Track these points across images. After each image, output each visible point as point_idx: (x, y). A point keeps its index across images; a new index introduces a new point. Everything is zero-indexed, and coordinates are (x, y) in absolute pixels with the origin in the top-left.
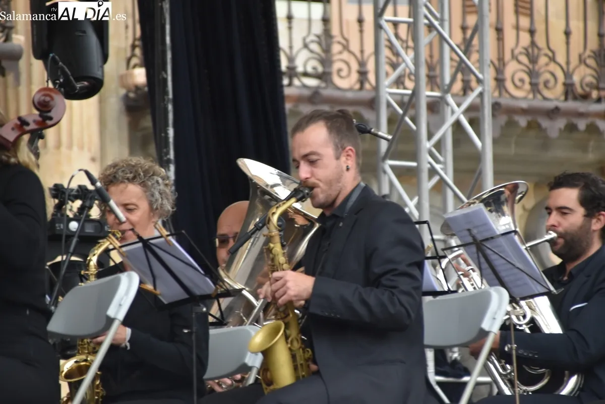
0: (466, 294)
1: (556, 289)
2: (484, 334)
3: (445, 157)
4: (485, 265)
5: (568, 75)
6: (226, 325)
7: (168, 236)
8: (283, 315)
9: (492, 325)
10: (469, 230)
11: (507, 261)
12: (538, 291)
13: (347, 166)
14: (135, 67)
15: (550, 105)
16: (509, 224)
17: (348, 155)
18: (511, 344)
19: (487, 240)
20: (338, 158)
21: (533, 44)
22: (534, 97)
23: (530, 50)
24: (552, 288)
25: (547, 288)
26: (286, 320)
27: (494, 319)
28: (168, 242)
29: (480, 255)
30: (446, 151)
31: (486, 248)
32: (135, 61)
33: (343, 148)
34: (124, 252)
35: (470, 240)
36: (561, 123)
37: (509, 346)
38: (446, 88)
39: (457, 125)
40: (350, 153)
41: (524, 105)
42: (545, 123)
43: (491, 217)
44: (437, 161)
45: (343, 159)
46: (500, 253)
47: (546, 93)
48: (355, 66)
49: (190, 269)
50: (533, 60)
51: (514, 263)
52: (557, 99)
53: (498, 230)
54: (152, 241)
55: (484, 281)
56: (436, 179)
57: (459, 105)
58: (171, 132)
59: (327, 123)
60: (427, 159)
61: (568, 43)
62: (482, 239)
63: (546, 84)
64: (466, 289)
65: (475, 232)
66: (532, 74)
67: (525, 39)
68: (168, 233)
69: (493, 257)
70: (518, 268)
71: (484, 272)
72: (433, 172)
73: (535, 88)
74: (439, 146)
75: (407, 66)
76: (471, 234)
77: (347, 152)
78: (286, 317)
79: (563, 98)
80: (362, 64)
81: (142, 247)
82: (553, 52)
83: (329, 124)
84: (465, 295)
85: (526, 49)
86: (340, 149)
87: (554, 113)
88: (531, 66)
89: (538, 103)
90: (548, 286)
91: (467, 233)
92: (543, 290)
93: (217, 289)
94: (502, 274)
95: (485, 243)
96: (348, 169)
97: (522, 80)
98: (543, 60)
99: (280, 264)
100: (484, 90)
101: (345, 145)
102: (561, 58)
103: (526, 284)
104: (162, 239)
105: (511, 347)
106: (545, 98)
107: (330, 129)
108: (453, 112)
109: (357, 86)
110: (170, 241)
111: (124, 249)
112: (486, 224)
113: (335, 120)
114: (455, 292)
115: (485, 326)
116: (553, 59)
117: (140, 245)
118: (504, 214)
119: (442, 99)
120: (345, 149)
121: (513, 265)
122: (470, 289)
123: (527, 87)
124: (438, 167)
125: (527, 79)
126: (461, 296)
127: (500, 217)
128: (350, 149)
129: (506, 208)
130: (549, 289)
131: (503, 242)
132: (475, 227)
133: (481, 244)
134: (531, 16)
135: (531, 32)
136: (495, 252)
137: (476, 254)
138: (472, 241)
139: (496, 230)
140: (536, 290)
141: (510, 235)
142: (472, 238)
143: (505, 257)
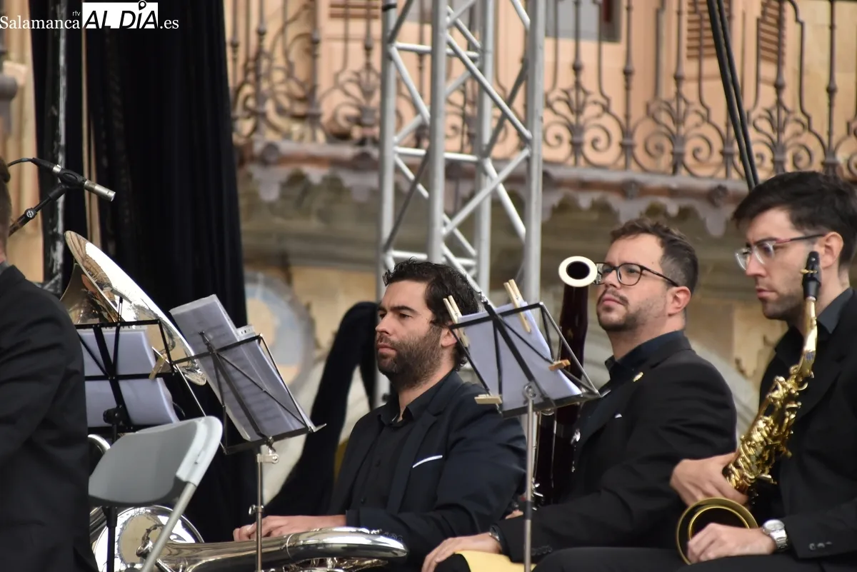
2: (180, 485)
3: (478, 250)
4: (226, 387)
9: (192, 473)
10: (202, 334)
11: (252, 381)
12: (293, 428)
18: (256, 504)
19: (225, 349)
23: (775, 114)
24: (309, 424)
25: (303, 424)
27: (196, 463)
29: (219, 372)
30: (480, 240)
31: (224, 361)
35: (204, 349)
37: (254, 506)
38: (484, 149)
39: (497, 204)
46: (243, 369)
50: (777, 127)
51: (260, 384)
57: (498, 171)
60: (442, 250)
62: (220, 347)
65: (210, 336)
66: (776, 147)
67: (768, 96)
69: (235, 376)
70: (266, 392)
76: (204, 340)
85: (769, 112)
88: (775, 137)
90: (304, 420)
91: (199, 338)
92: (299, 426)
95: (222, 354)
100: (531, 153)
103: (279, 416)
105: (257, 509)
115: (183, 473)
119: (478, 165)
121: (260, 388)
130: (305, 424)
131: (246, 354)
132: (211, 330)
133: (219, 356)
134: (779, 63)
135: (779, 87)
136: (237, 369)
137: (214, 371)
138: (206, 351)
139: (235, 335)
140: (290, 425)
141: (251, 344)
142: (206, 347)
143: (248, 375)
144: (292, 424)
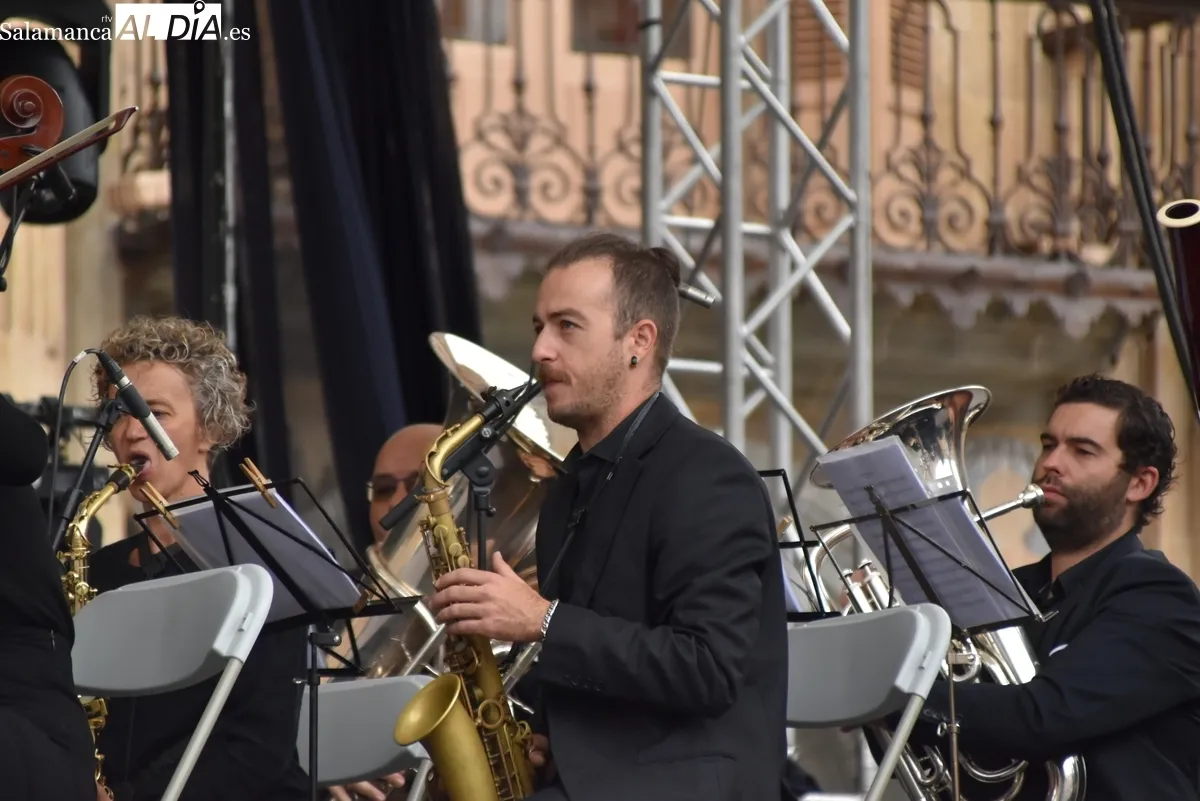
0: (857, 618)
1: (1043, 610)
2: (900, 700)
3: (777, 356)
4: (899, 561)
5: (994, 205)
6: (363, 674)
7: (267, 486)
8: (463, 661)
9: (916, 681)
10: (869, 489)
11: (945, 552)
12: (1006, 615)
13: (634, 358)
14: (139, 169)
15: (959, 264)
16: (951, 478)
17: (640, 336)
18: (948, 721)
19: (904, 509)
20: (619, 337)
21: (927, 142)
22: (929, 247)
23: (923, 156)
24: (1036, 611)
25: (1025, 610)
26: (470, 671)
27: (922, 668)
28: (268, 499)
29: (891, 540)
30: (779, 344)
31: (901, 526)
32: (138, 159)
33: (636, 319)
34: (174, 518)
35: (869, 508)
36: (978, 301)
37: (945, 725)
38: (780, 217)
39: (803, 297)
40: (647, 332)
41: (908, 262)
42: (947, 299)
43: (913, 461)
44: (762, 363)
45: (629, 340)
46: (931, 535)
47: (951, 240)
48: (577, 178)
49: (312, 554)
50: (927, 174)
51: (958, 556)
52: (972, 253)
53: (928, 490)
54: (232, 498)
55: (896, 594)
56: (758, 398)
57: (806, 252)
58: (230, 294)
59: (616, 263)
60: (744, 359)
61: (995, 142)
62: (897, 507)
63: (951, 222)
64: (859, 610)
65: (880, 492)
66: (926, 201)
67: (912, 132)
68: (270, 482)
69: (917, 545)
70: (966, 568)
71: (897, 575)
72: (752, 384)
73: (929, 229)
74: (764, 333)
75: (706, 170)
76: (872, 497)
77: (641, 329)
78: (468, 665)
79: (984, 250)
80: (591, 174)
81: (214, 510)
82: (967, 161)
83: (621, 265)
84: (855, 621)
85: (914, 152)
86: (629, 322)
87: (964, 280)
88: (924, 188)
89: (936, 259)
90: (1028, 606)
91: (865, 495)
92: (1015, 613)
93: (364, 597)
94: (935, 580)
95: (900, 517)
96: (633, 364)
97: (904, 214)
98: (946, 176)
99: (450, 556)
100: (857, 222)
101: (642, 314)
102: (981, 171)
103: (982, 600)
104: (257, 494)
105: (950, 728)
106: (949, 251)
107: (619, 276)
108: (794, 266)
109: (581, 217)
110: (273, 497)
111: (175, 513)
112: (905, 479)
113: (634, 262)
114: (835, 614)
115: (903, 682)
116: (965, 173)
117: (210, 504)
118: (940, 454)
119: (773, 240)
120: (637, 321)
121: (959, 563)
122: (866, 607)
123: (915, 227)
124: (764, 374)
125: (914, 210)
126: (850, 622)
127: (933, 458)
128: (649, 326)
129: (944, 443)
130: (1030, 612)
131: (938, 515)
132: (882, 483)
133: (893, 518)
134: (924, 88)
135: (925, 119)
136: (920, 535)
137: (882, 539)
138: (874, 512)
139: (925, 491)
140: (1002, 614)
141: (953, 501)
142: (874, 506)
143: (940, 546)
144: (1004, 611)
